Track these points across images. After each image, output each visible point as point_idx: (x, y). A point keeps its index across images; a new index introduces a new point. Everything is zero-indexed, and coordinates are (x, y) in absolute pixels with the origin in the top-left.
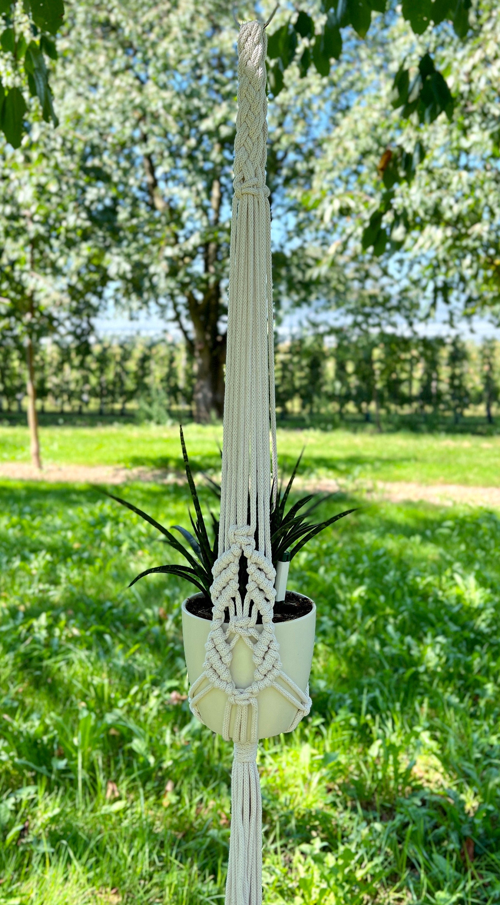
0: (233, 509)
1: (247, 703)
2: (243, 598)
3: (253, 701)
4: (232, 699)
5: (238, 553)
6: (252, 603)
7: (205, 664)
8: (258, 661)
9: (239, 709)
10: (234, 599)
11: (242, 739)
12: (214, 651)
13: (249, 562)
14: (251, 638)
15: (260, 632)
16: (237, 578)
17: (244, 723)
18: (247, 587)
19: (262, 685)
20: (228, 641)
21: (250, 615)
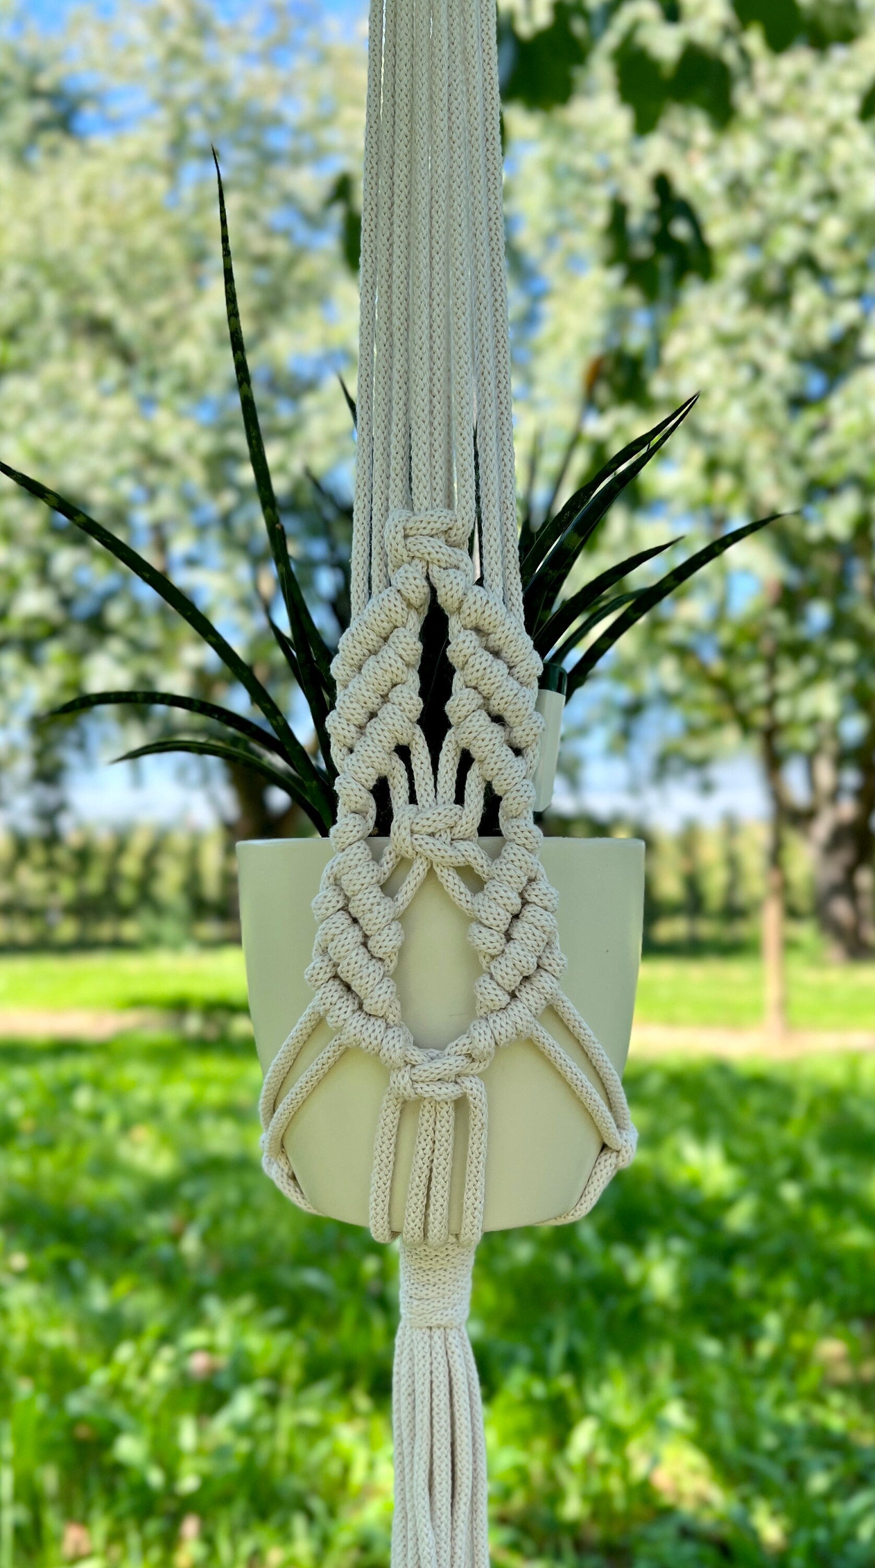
0: (397, 464)
1: (450, 1091)
2: (435, 749)
3: (473, 1087)
4: (402, 1080)
5: (419, 593)
6: (466, 761)
7: (317, 965)
8: (490, 940)
9: (426, 1115)
10: (403, 752)
11: (436, 1229)
12: (342, 918)
13: (454, 625)
14: (466, 872)
15: (495, 855)
16: (414, 681)
17: (442, 1165)
18: (450, 707)
19: (504, 1025)
20: (388, 888)
21: (460, 799)
